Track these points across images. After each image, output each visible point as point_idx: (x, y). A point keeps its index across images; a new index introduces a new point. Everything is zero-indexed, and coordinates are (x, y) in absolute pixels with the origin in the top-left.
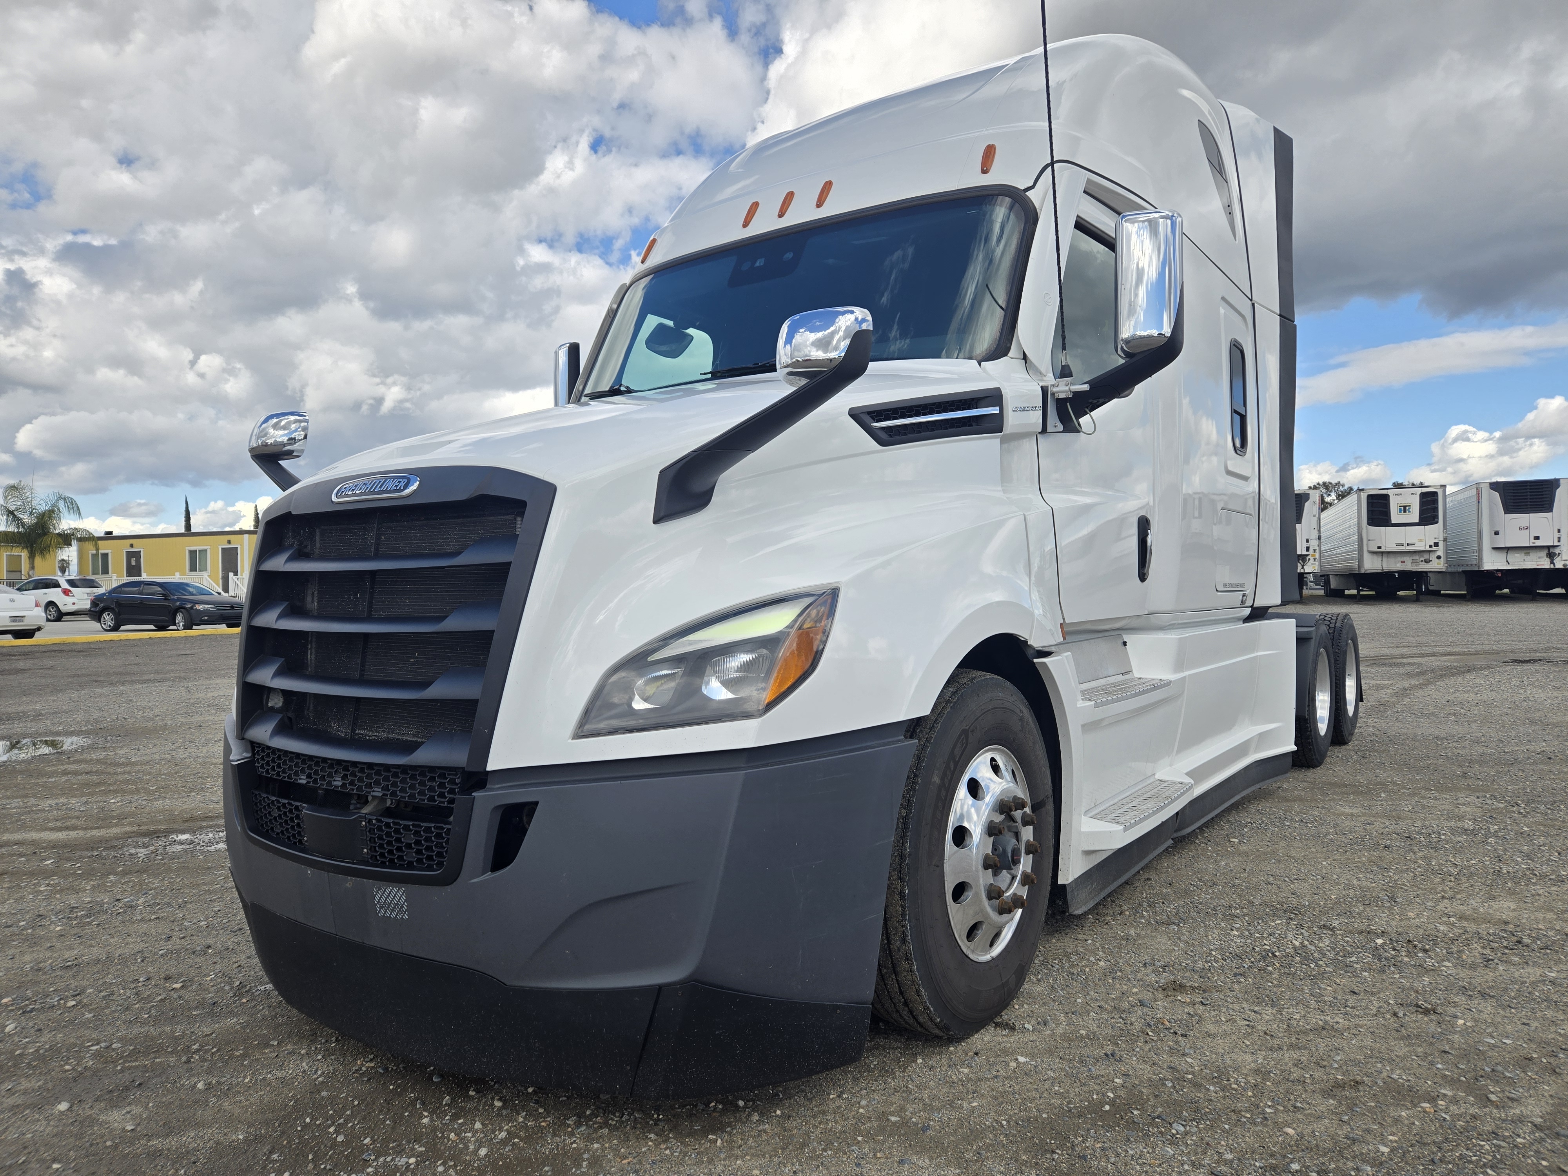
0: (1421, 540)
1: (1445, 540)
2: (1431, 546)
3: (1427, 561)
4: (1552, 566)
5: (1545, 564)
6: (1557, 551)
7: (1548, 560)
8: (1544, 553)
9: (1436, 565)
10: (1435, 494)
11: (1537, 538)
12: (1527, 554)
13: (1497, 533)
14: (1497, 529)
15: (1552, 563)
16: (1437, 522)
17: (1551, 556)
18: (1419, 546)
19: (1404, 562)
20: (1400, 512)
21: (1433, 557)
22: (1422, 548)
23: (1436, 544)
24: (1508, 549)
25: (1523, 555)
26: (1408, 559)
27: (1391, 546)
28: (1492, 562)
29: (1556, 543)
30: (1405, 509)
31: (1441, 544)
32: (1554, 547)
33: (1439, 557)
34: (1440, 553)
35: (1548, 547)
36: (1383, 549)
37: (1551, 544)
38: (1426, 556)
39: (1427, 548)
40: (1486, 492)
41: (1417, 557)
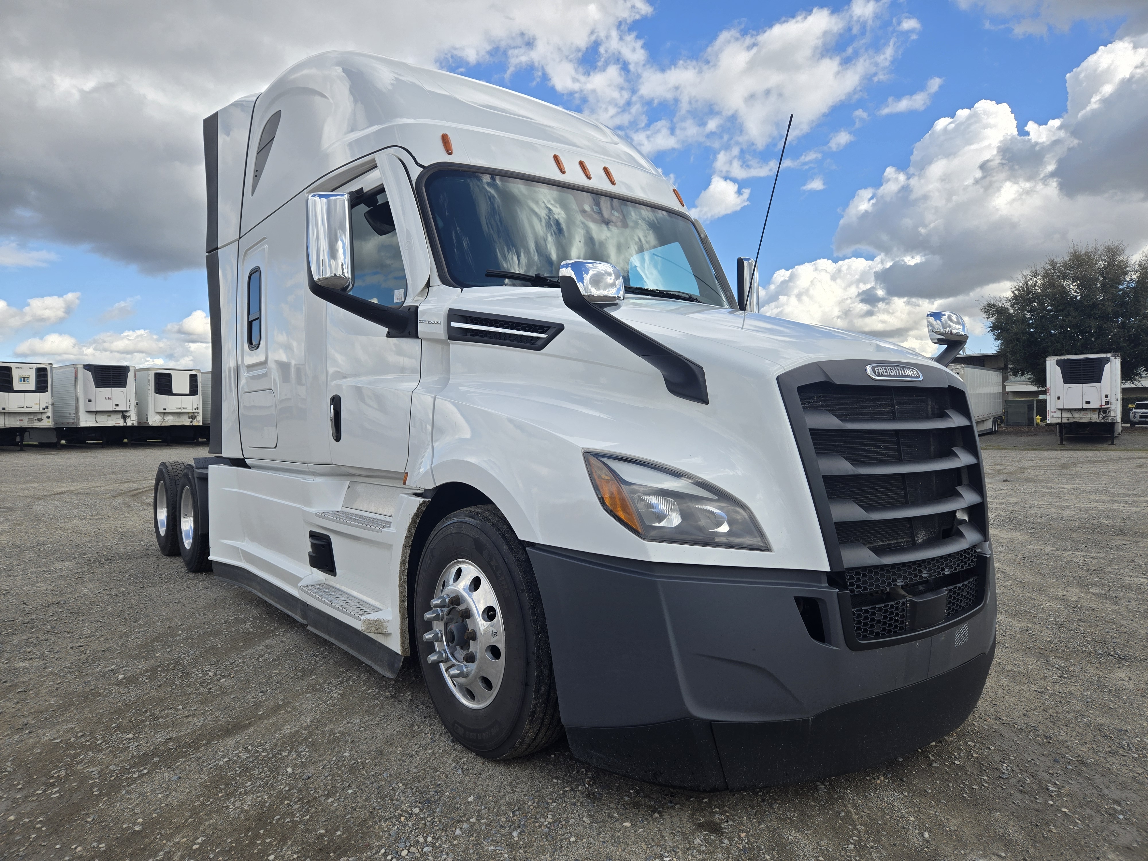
0: (36, 404)
1: (53, 404)
2: (44, 409)
3: (40, 420)
4: (125, 424)
5: (120, 423)
6: (128, 414)
7: (122, 420)
8: (120, 416)
9: (47, 423)
10: (45, 369)
11: (117, 405)
12: (109, 416)
13: (90, 401)
14: (90, 398)
15: (125, 422)
16: (47, 391)
17: (125, 417)
18: (36, 409)
19: (22, 420)
20: (21, 381)
21: (44, 417)
22: (37, 410)
23: (47, 407)
24: (97, 412)
25: (106, 416)
26: (25, 418)
27: (13, 408)
28: (86, 421)
29: (128, 409)
30: (24, 379)
31: (50, 407)
32: (127, 411)
33: (48, 417)
34: (49, 414)
35: (123, 412)
36: (7, 410)
37: (125, 409)
38: (39, 416)
39: (41, 410)
40: (81, 371)
41: (32, 417)
